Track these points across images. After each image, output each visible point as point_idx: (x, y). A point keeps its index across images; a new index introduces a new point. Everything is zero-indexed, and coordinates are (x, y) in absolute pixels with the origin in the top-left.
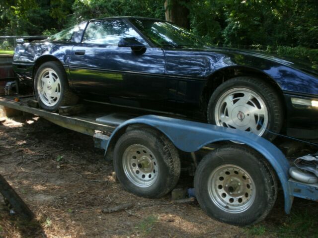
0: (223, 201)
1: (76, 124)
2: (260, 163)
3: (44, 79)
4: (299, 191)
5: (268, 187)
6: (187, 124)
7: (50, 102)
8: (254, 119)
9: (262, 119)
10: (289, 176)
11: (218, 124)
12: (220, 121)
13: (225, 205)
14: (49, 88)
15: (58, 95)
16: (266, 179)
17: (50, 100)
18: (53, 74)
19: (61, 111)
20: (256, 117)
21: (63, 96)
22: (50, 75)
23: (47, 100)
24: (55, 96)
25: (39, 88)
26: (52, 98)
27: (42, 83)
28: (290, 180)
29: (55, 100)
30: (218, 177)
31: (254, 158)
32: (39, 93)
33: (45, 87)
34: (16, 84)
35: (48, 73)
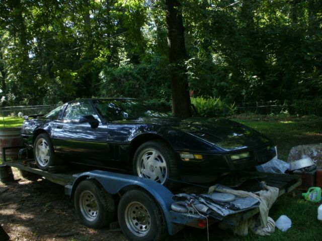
0: (136, 228)
1: (58, 179)
2: (151, 199)
3: (40, 147)
4: (175, 218)
5: (156, 216)
6: (110, 175)
7: (43, 163)
8: (159, 170)
9: (164, 169)
10: (170, 209)
11: (140, 176)
12: (141, 173)
13: (137, 231)
14: (43, 153)
15: (48, 158)
16: (155, 211)
17: (44, 161)
18: (45, 143)
19: (49, 170)
20: (161, 168)
21: (51, 159)
22: (43, 143)
23: (42, 162)
24: (47, 159)
25: (36, 153)
26: (45, 160)
27: (39, 149)
28: (171, 211)
29: (47, 162)
30: (132, 211)
31: (148, 196)
32: (37, 156)
33: (40, 152)
34: (27, 151)
35: (42, 142)
